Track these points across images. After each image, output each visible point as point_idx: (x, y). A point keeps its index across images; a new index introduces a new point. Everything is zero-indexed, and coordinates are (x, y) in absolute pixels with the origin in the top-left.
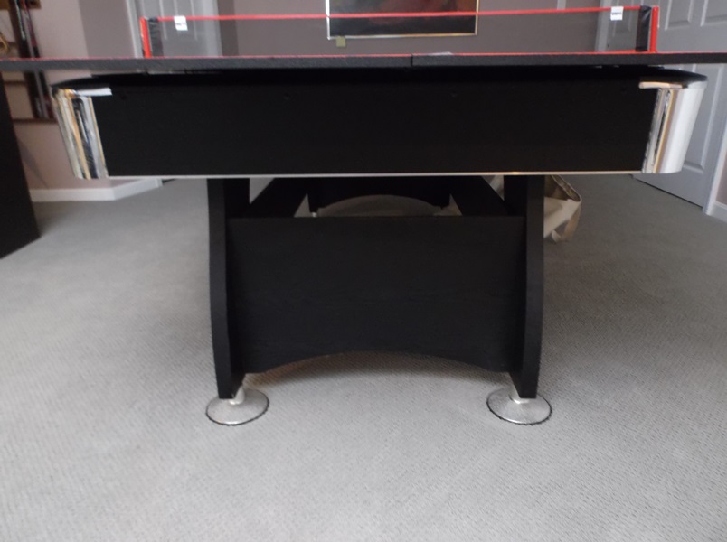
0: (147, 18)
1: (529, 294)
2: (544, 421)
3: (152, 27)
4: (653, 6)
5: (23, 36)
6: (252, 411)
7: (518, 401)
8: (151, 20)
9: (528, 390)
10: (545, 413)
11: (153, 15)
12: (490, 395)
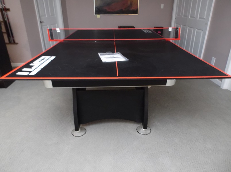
0: (49, 29)
1: (145, 107)
2: (149, 134)
3: (50, 31)
4: (179, 27)
5: (5, 19)
6: (82, 133)
7: (143, 129)
8: (50, 29)
9: (145, 127)
10: (149, 132)
11: (50, 28)
12: (137, 127)
